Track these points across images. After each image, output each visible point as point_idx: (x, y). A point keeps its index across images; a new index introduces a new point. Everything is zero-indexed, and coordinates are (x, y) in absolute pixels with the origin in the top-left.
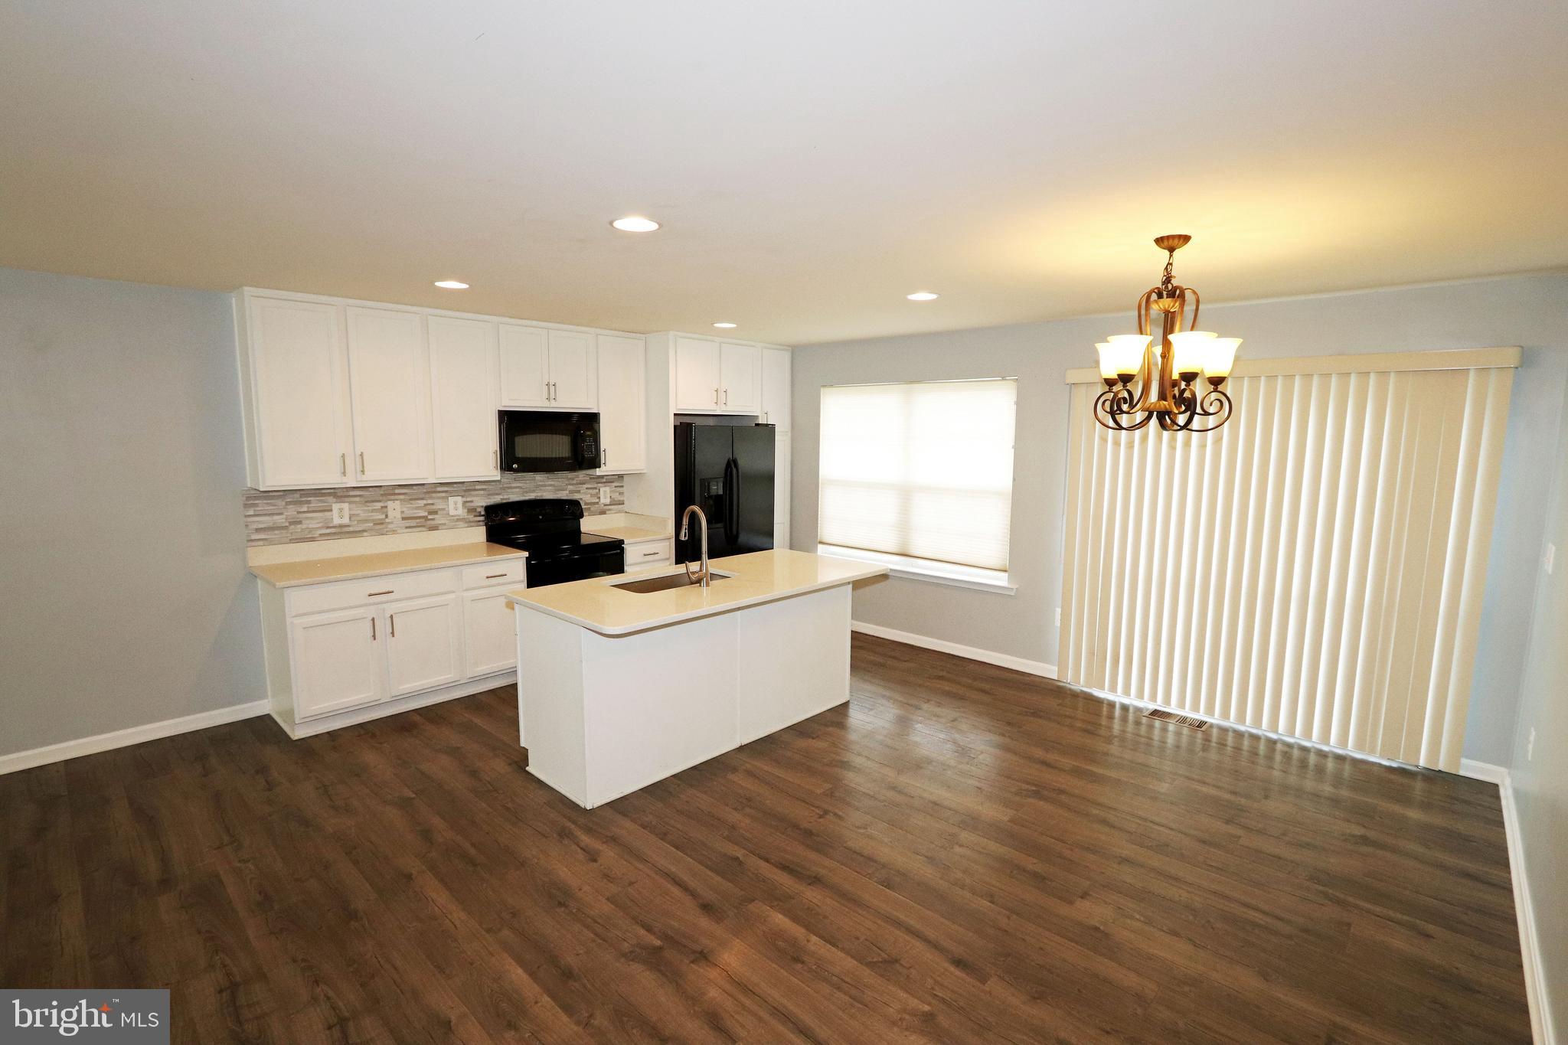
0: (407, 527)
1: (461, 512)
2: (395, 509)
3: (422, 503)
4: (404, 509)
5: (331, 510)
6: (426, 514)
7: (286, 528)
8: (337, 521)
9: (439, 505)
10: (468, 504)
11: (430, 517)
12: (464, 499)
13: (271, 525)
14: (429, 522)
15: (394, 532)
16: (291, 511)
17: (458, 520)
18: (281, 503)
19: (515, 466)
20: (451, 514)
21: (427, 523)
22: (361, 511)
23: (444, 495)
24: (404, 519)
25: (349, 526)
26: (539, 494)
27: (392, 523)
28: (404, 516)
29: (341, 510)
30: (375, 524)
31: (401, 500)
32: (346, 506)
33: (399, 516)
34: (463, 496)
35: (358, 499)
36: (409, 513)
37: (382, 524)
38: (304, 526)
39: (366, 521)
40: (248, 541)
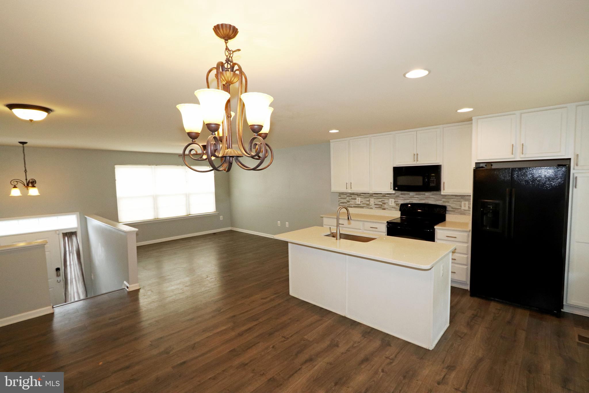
0: (376, 208)
1: (393, 204)
2: (372, 201)
3: (381, 200)
4: (375, 201)
5: (356, 199)
6: (382, 204)
7: (346, 203)
8: (357, 203)
9: (386, 201)
10: (396, 202)
11: (383, 205)
12: (395, 200)
13: (343, 202)
14: (382, 207)
15: (372, 208)
16: (348, 198)
17: (392, 208)
18: (345, 196)
19: (397, 188)
20: (390, 205)
21: (381, 207)
22: (364, 201)
23: (388, 198)
24: (375, 205)
25: (360, 205)
26: (427, 201)
27: (371, 205)
28: (375, 204)
29: (358, 199)
30: (367, 205)
31: (374, 198)
32: (360, 198)
33: (373, 203)
34: (394, 199)
35: (363, 197)
36: (376, 203)
37: (369, 205)
38: (350, 203)
39: (365, 204)
40: (339, 205)
